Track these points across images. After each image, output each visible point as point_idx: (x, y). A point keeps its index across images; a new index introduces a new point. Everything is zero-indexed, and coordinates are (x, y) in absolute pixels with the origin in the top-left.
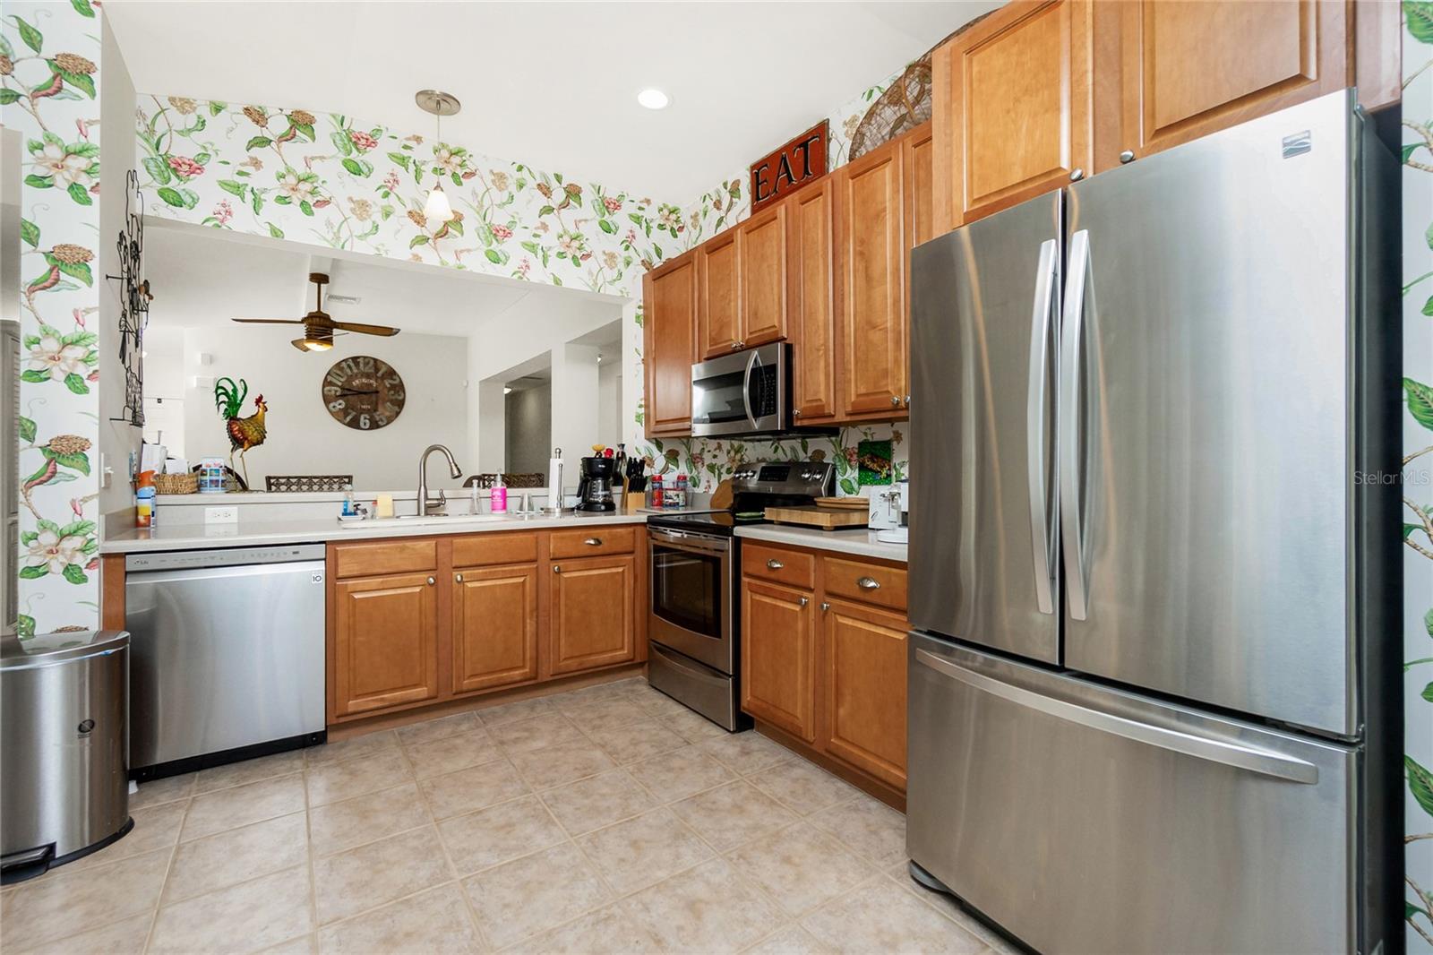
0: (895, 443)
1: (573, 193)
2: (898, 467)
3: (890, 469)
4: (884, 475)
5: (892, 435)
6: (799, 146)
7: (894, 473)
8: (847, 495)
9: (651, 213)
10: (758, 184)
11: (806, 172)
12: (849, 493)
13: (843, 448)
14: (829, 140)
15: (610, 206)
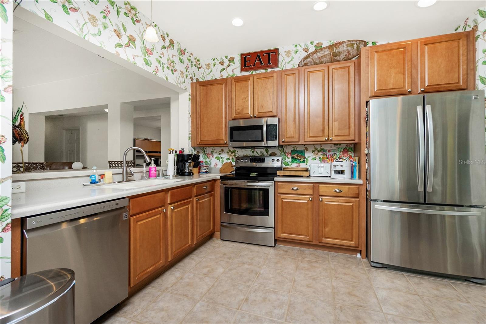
0: (306, 151)
1: (172, 43)
2: (306, 158)
3: (304, 159)
4: (302, 160)
5: (304, 148)
6: (266, 54)
7: (305, 160)
8: (286, 167)
9: (192, 59)
10: (245, 61)
11: (269, 62)
12: (287, 166)
13: (284, 152)
14: (279, 55)
15: (182, 52)
